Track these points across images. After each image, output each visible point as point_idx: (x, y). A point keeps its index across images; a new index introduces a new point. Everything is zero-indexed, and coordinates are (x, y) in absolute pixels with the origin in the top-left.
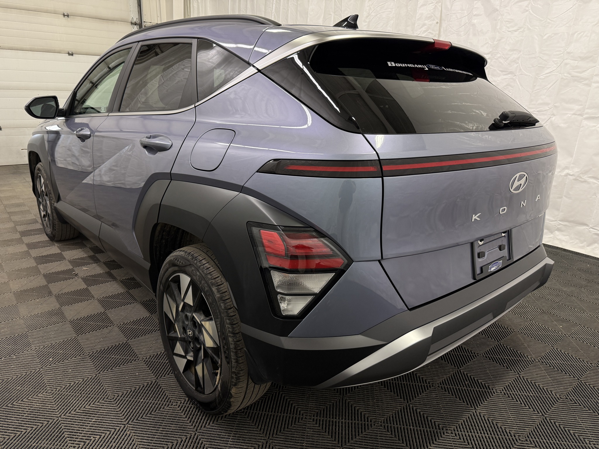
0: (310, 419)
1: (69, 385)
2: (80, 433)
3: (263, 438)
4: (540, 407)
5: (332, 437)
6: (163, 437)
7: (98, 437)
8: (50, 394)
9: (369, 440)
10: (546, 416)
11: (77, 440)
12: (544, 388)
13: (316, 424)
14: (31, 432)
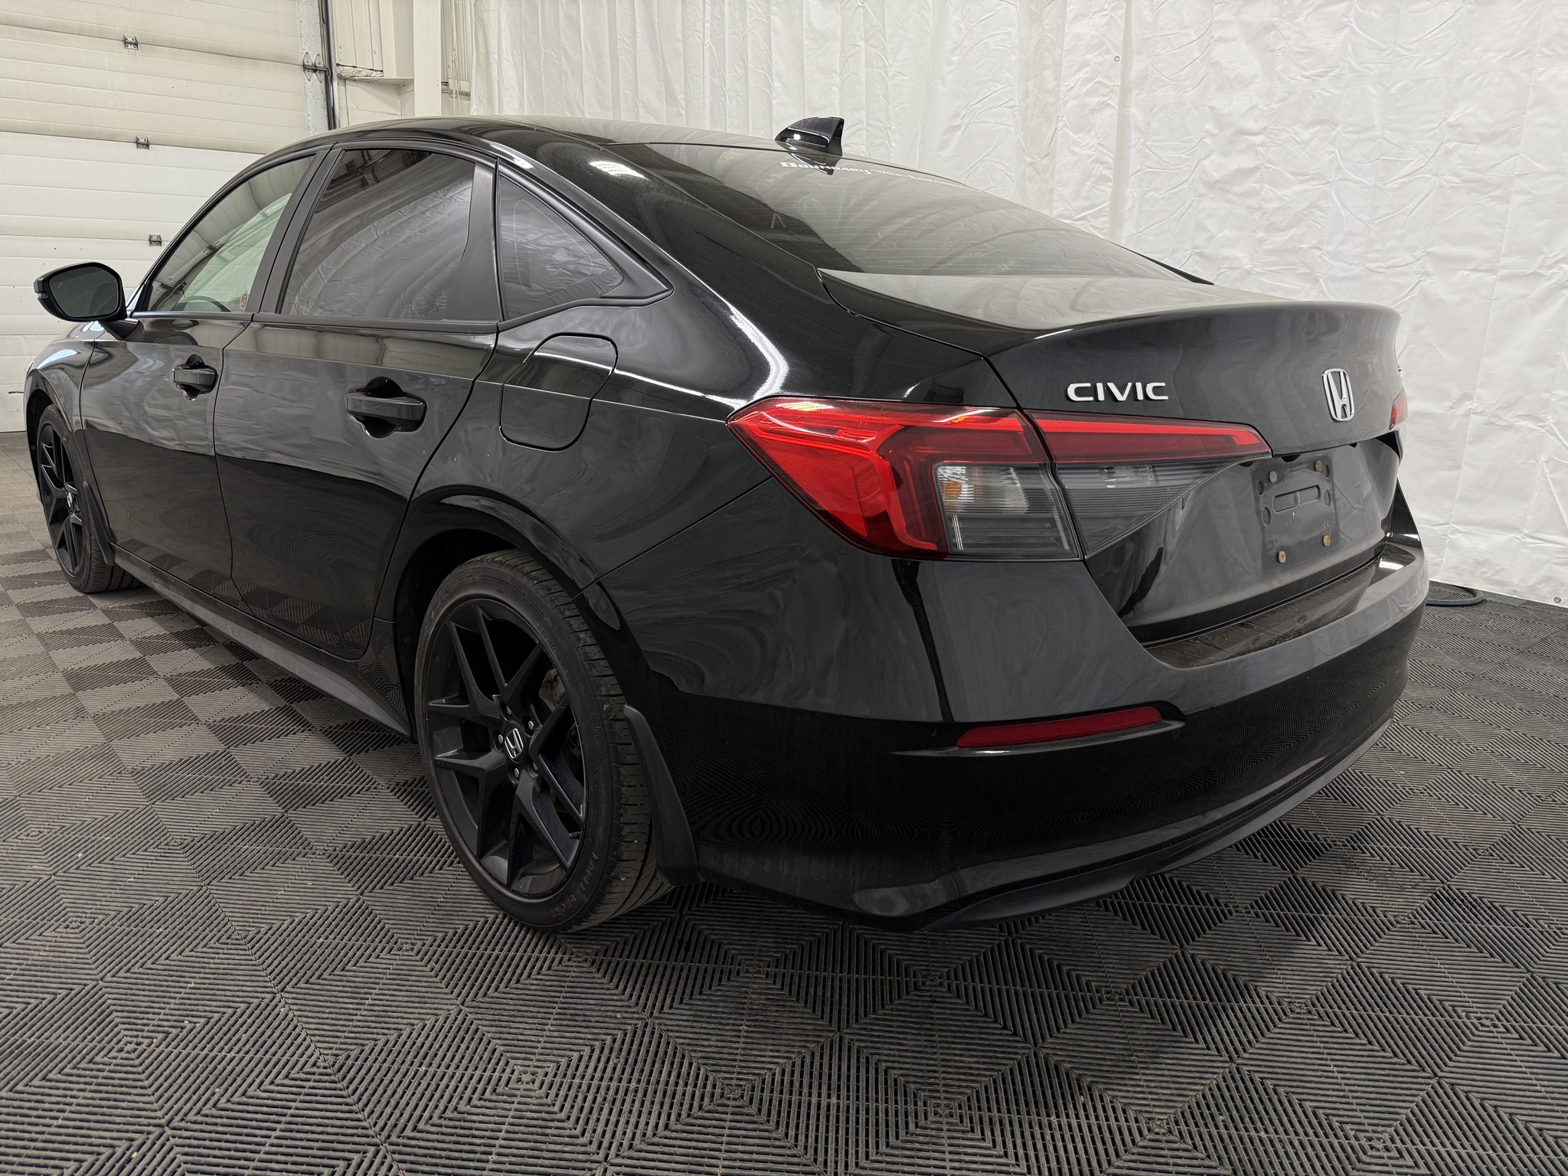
0: (759, 972)
1: (126, 910)
2: (154, 1014)
3: (636, 1016)
5: (814, 1012)
6: (373, 1019)
7: (203, 1020)
8: (77, 931)
9: (910, 1017)
11: (146, 1028)
12: (1357, 902)
13: (775, 983)
14: (23, 1013)
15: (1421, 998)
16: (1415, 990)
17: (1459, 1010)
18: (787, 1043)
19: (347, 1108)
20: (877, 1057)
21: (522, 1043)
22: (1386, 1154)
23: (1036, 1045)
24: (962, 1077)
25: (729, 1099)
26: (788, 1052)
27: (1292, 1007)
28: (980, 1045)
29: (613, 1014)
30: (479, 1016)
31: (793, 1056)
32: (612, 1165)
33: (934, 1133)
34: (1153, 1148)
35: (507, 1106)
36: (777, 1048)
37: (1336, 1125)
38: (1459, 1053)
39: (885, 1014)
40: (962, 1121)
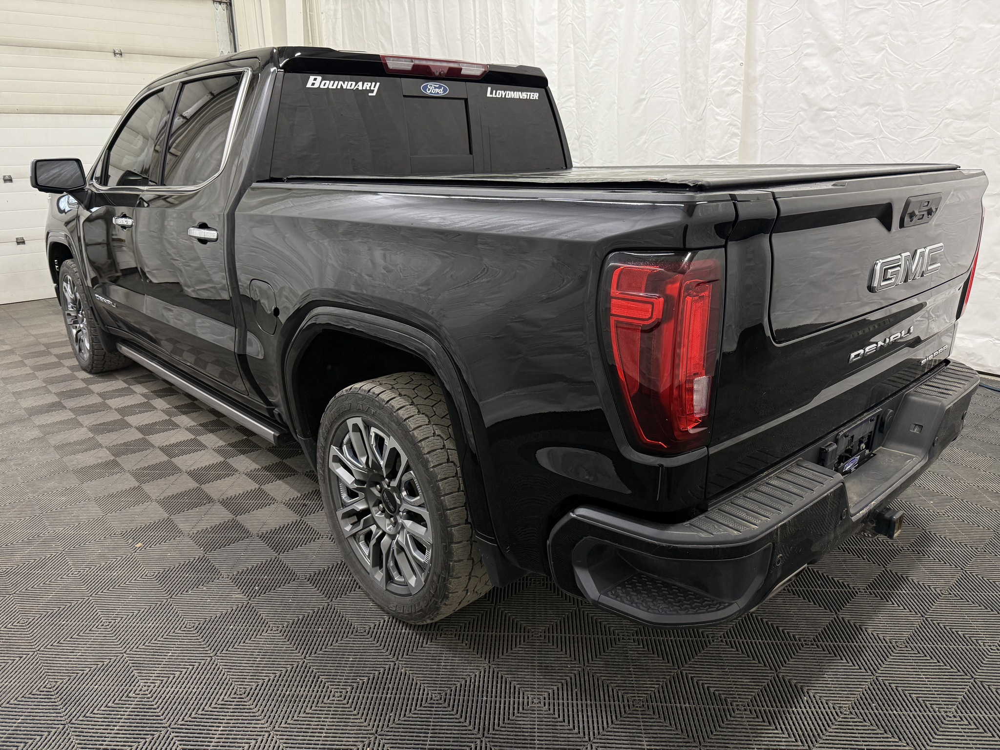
0: (629, 639)
3: (577, 666)
4: (917, 607)
5: (663, 659)
7: (366, 678)
9: (711, 659)
10: (926, 616)
12: (920, 583)
13: (639, 645)
15: (960, 636)
16: (957, 632)
17: (979, 641)
18: (656, 676)
19: (457, 721)
20: (702, 682)
21: (527, 683)
22: (955, 719)
23: (776, 671)
24: (745, 690)
25: (637, 707)
26: (657, 681)
27: (897, 644)
28: (750, 672)
29: (565, 665)
30: (501, 669)
31: (661, 683)
32: (594, 743)
33: (739, 719)
34: (844, 722)
35: (532, 716)
36: (652, 679)
37: (929, 706)
38: (982, 665)
39: (698, 659)
40: (751, 712)
